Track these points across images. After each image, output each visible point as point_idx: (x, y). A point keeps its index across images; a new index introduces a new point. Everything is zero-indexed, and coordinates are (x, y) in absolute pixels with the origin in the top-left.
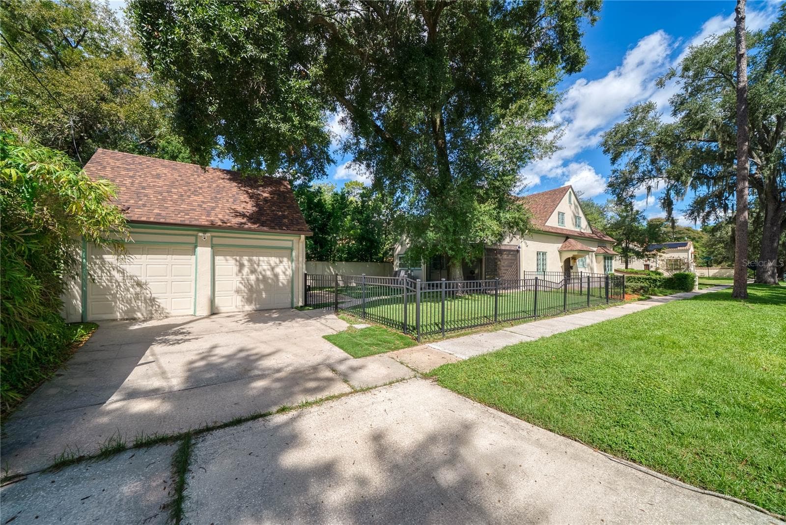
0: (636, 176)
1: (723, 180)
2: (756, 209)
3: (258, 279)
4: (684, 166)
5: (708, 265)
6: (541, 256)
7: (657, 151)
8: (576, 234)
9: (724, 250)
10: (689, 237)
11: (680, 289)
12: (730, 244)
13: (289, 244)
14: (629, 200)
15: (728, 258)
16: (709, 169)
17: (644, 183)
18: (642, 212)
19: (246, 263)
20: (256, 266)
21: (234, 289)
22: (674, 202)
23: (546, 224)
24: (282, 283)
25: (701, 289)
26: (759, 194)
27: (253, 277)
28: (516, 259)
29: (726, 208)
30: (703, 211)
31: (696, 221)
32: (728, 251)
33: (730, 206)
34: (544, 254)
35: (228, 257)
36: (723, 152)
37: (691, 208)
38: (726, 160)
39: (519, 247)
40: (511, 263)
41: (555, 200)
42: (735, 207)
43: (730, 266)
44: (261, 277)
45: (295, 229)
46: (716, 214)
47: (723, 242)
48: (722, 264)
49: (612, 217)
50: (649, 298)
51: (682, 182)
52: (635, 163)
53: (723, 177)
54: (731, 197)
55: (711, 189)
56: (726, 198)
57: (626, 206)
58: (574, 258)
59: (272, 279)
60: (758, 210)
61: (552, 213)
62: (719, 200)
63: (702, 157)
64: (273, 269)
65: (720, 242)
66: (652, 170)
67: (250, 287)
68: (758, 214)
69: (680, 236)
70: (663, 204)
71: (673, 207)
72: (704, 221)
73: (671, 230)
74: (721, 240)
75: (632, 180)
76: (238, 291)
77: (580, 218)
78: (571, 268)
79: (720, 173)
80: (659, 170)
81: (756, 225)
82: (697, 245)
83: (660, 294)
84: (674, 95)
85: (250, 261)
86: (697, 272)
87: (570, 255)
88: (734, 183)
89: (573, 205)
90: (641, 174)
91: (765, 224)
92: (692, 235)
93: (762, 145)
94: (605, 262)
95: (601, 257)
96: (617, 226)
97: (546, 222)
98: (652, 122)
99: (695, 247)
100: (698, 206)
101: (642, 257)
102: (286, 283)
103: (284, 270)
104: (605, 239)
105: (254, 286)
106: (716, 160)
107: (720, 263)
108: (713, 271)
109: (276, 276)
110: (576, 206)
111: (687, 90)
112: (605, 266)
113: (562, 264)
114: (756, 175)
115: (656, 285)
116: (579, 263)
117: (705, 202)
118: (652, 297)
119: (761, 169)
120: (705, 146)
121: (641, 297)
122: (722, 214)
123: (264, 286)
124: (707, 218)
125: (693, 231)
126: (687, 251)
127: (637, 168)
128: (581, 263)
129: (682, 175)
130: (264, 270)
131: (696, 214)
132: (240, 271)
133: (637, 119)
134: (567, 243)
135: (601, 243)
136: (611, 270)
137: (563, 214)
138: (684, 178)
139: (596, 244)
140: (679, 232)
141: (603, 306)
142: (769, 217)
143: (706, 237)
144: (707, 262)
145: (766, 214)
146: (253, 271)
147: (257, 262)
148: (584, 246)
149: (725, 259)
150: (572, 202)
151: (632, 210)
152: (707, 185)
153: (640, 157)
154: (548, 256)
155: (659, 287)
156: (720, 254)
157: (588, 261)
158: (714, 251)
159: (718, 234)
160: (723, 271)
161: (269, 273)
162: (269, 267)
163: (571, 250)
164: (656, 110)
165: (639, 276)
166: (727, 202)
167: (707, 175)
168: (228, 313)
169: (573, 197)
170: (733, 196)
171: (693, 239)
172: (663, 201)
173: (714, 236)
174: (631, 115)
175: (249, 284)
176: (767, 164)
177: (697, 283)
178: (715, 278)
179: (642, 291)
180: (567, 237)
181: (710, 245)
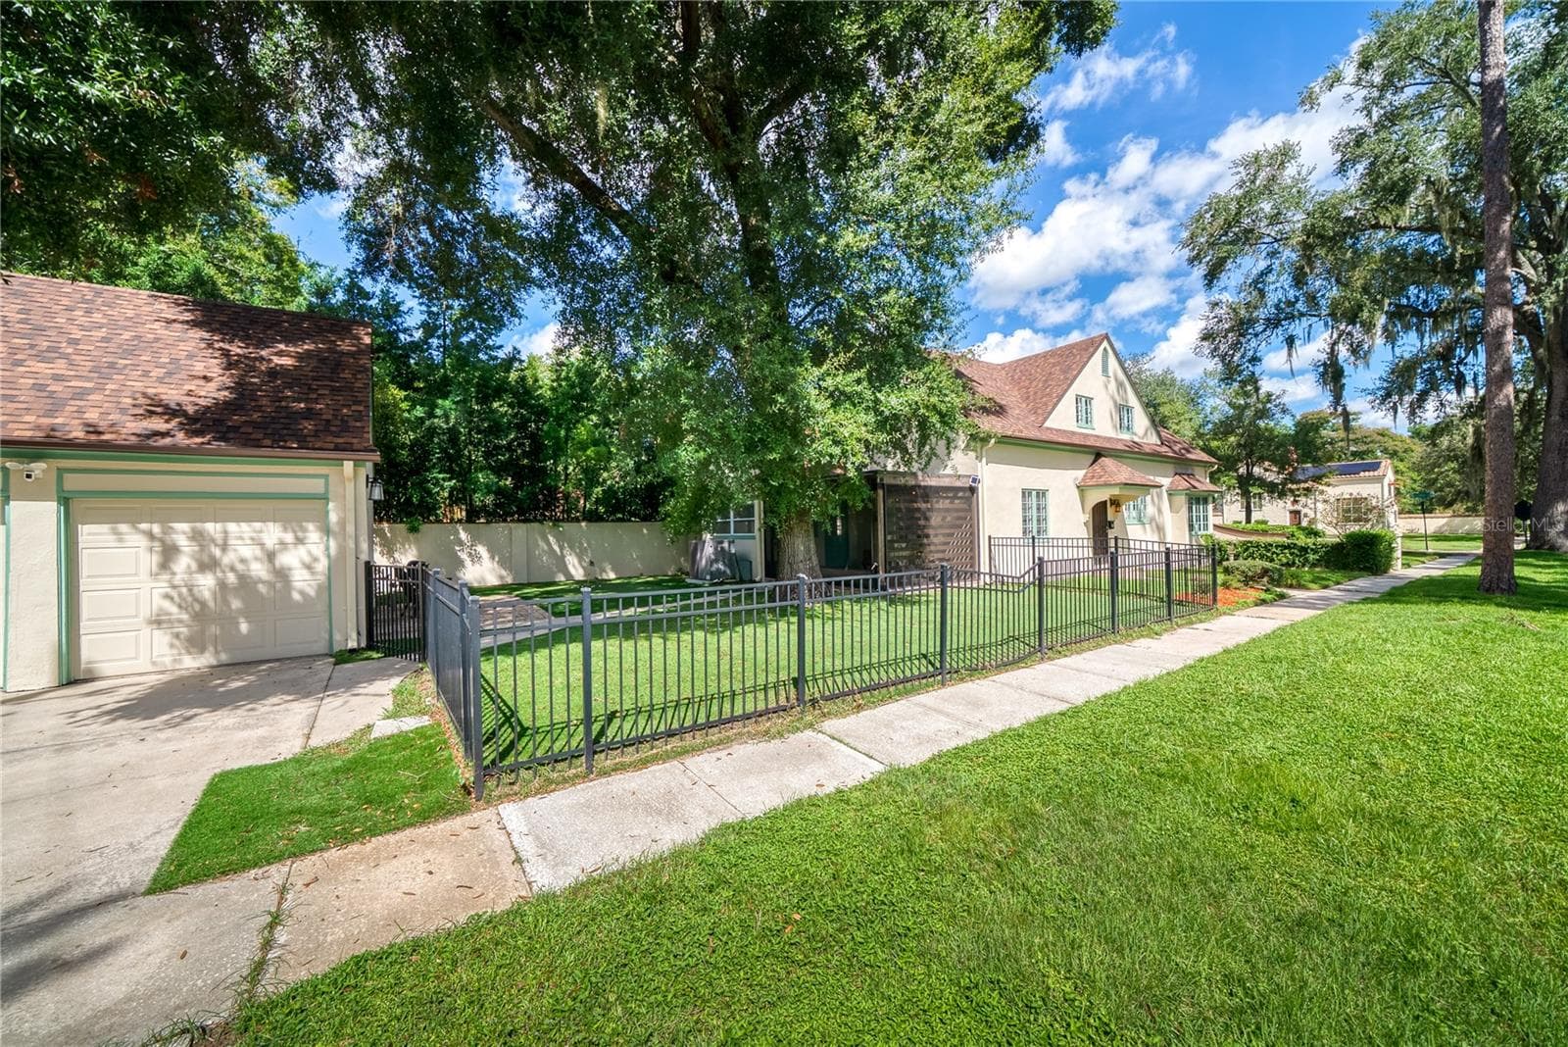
0: (1262, 313)
1: (1453, 318)
2: (1528, 382)
3: (222, 585)
4: (1365, 290)
5: (1425, 507)
6: (1034, 499)
7: (1304, 256)
8: (1120, 447)
9: (1458, 477)
10: (1385, 451)
11: (1361, 570)
12: (1470, 462)
13: (316, 486)
14: (1247, 369)
15: (1467, 493)
16: (1423, 296)
17: (1280, 330)
18: (1278, 397)
19: (182, 541)
20: (217, 552)
21: (145, 612)
22: (1348, 369)
23: (1048, 424)
24: (302, 593)
25: (1409, 566)
26: (1533, 349)
27: (206, 583)
28: (970, 510)
29: (1460, 384)
30: (1412, 391)
31: (1396, 412)
32: (1468, 477)
33: (1469, 378)
34: (1041, 494)
35: (124, 528)
36: (1452, 255)
37: (1385, 385)
38: (1459, 272)
39: (974, 480)
40: (959, 518)
41: (1069, 367)
42: (1481, 379)
43: (1472, 511)
44: (231, 578)
45: (326, 446)
46: (1439, 396)
47: (1456, 458)
48: (1455, 507)
49: (1214, 409)
50: (1282, 596)
51: (1363, 325)
52: (1258, 284)
53: (1454, 311)
54: (1470, 359)
55: (1427, 341)
56: (1461, 361)
57: (1244, 383)
58: (1116, 503)
59: (271, 585)
60: (1531, 386)
61: (1060, 398)
62: (1444, 367)
63: (1404, 268)
64: (271, 556)
65: (1449, 459)
66: (1297, 299)
67: (197, 607)
68: (1532, 393)
69: (1365, 448)
70: (1323, 375)
71: (1344, 381)
72: (1413, 413)
73: (1342, 434)
74: (1452, 455)
75: (1252, 322)
76: (157, 622)
77: (1129, 410)
78: (1110, 525)
79: (1445, 304)
80: (1312, 299)
81: (1526, 419)
82: (1401, 466)
83: (1311, 585)
84: (1341, 131)
85: (197, 536)
86: (1399, 526)
87: (1103, 495)
88: (1477, 326)
89: (1112, 379)
90: (1273, 310)
91: (1548, 416)
92: (1390, 445)
93: (1539, 238)
94: (1190, 510)
95: (1181, 500)
96: (1225, 428)
97: (1045, 419)
98: (1291, 188)
99: (1396, 472)
100: (1400, 382)
101: (1282, 495)
102: (312, 593)
103: (307, 559)
104: (1189, 456)
105: (211, 604)
106: (1436, 273)
107: (1450, 505)
108: (1436, 522)
109: (282, 575)
110: (1120, 385)
111: (1369, 114)
112: (1190, 519)
113: (1087, 517)
114: (1526, 308)
115: (1306, 560)
116: (1128, 512)
117: (1415, 369)
118: (1291, 592)
119: (1535, 290)
120: (1410, 241)
121: (1264, 596)
122: (1453, 397)
123: (243, 600)
124: (1420, 407)
125: (1393, 438)
126: (1380, 479)
127: (1262, 294)
128: (1134, 514)
129: (1360, 308)
130: (243, 561)
131: (1396, 398)
132: (165, 565)
133: (1258, 182)
134: (1096, 467)
135: (1181, 464)
136: (1206, 527)
137: (1089, 400)
138: (1365, 314)
139: (1170, 468)
140: (1363, 440)
141: (1157, 628)
142: (1557, 401)
143: (1420, 449)
144: (1422, 504)
145: (1550, 395)
146: (207, 565)
147: (220, 542)
148: (1137, 474)
149: (1462, 495)
150: (1111, 374)
151: (1257, 389)
152: (1418, 330)
153: (1269, 270)
154: (1052, 500)
155: (1314, 565)
156: (1450, 485)
157: (1151, 510)
158: (1436, 480)
159: (1444, 441)
160: (1458, 520)
161: (259, 570)
162: (258, 552)
163: (1106, 485)
164: (1300, 160)
165: (1269, 539)
166: (1462, 369)
167: (1416, 309)
168: (123, 676)
169: (1113, 362)
170: (1476, 354)
171: (1394, 455)
172: (1321, 369)
173: (1435, 445)
174: (1243, 174)
175: (196, 600)
176: (1550, 278)
177: (1398, 554)
178: (1439, 537)
179: (1265, 579)
180: (1098, 454)
181: (1426, 467)
